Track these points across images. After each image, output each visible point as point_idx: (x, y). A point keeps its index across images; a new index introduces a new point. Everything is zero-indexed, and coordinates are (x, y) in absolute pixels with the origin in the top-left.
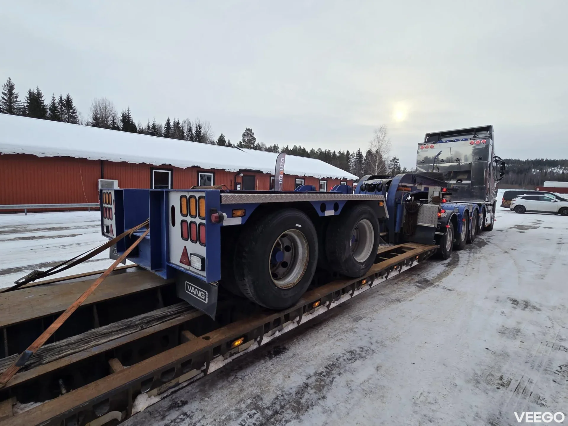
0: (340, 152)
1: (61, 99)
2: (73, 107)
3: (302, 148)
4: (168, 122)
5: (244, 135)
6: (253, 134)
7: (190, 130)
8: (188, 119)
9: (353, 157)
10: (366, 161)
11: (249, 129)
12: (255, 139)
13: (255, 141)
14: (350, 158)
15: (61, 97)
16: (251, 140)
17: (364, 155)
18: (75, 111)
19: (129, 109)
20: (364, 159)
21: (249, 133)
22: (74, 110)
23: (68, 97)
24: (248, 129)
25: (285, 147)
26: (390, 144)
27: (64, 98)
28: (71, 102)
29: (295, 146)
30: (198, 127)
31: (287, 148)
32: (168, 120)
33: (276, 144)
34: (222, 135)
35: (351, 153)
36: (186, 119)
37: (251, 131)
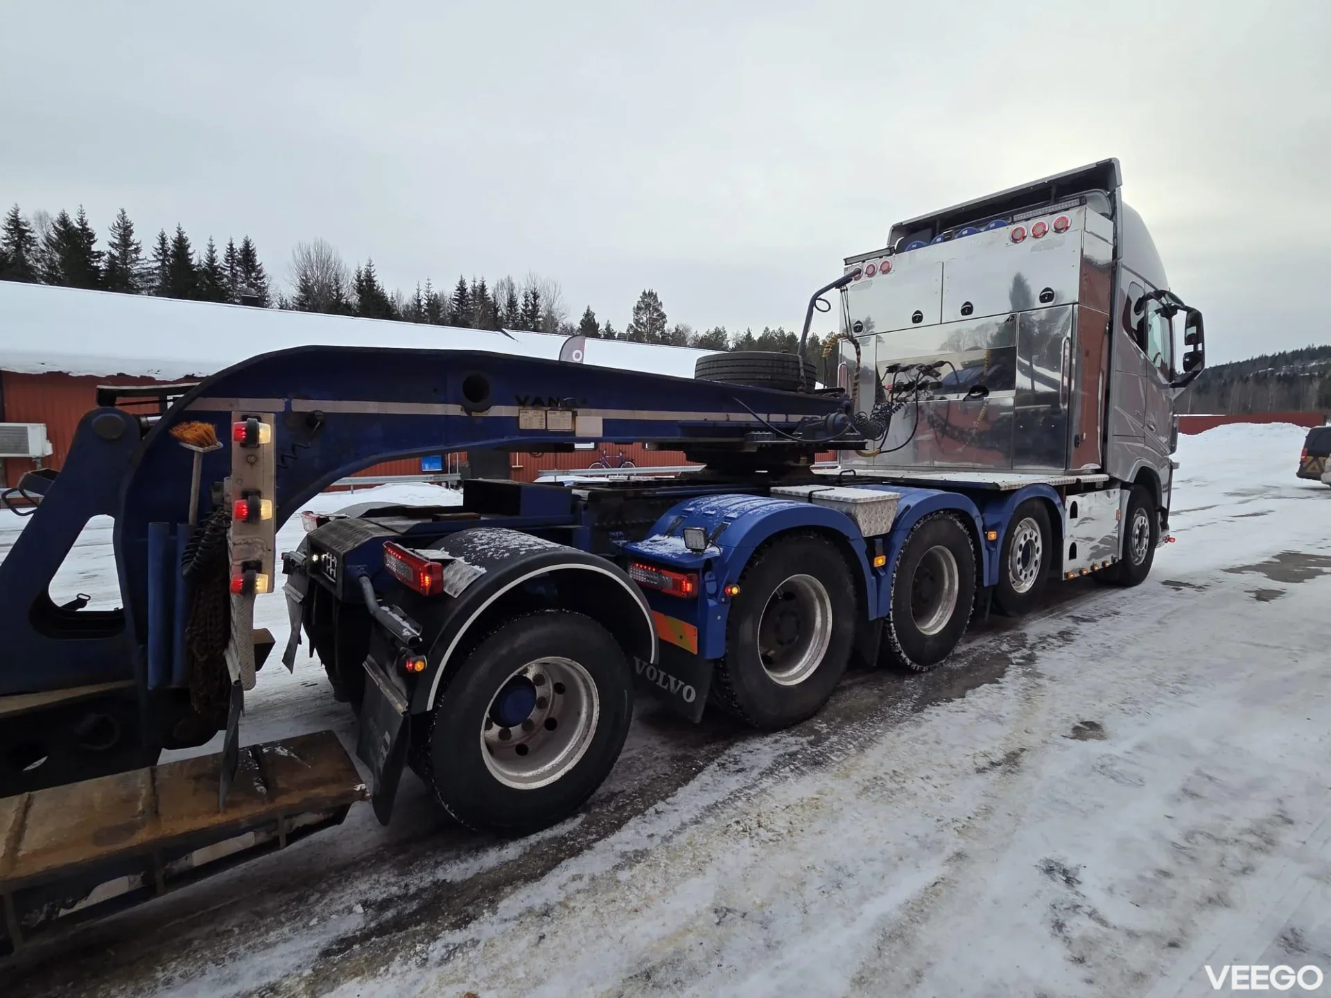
1: (232, 248)
2: (257, 266)
3: (787, 333)
4: (462, 286)
5: (639, 308)
6: (661, 304)
7: (512, 303)
8: (509, 277)
11: (651, 294)
12: (665, 316)
13: (664, 323)
15: (231, 245)
16: (656, 320)
18: (261, 275)
19: (371, 261)
21: (649, 303)
22: (260, 271)
23: (247, 244)
24: (647, 292)
25: (743, 333)
27: (238, 246)
28: (254, 255)
29: (767, 329)
30: (532, 296)
31: (749, 336)
32: (462, 283)
33: (720, 327)
36: (504, 278)
37: (655, 297)
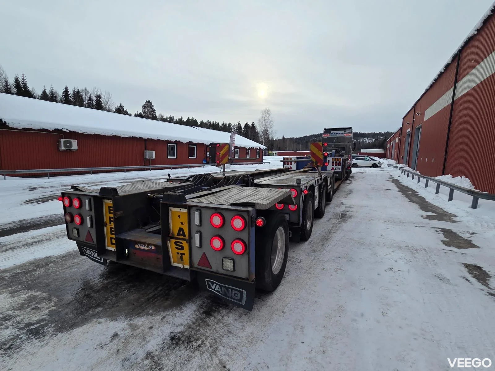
0: (223, 123)
4: (66, 90)
5: (145, 107)
6: (153, 106)
7: (90, 99)
8: (85, 88)
9: (235, 128)
10: (244, 132)
11: (149, 102)
12: (155, 110)
13: (154, 113)
14: (232, 129)
16: (151, 112)
17: (243, 126)
20: (242, 130)
21: (148, 105)
26: (273, 122)
29: (188, 118)
30: (99, 97)
32: (66, 88)
33: (172, 116)
34: (121, 105)
35: (232, 125)
37: (151, 103)
